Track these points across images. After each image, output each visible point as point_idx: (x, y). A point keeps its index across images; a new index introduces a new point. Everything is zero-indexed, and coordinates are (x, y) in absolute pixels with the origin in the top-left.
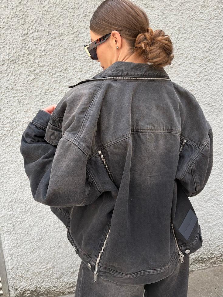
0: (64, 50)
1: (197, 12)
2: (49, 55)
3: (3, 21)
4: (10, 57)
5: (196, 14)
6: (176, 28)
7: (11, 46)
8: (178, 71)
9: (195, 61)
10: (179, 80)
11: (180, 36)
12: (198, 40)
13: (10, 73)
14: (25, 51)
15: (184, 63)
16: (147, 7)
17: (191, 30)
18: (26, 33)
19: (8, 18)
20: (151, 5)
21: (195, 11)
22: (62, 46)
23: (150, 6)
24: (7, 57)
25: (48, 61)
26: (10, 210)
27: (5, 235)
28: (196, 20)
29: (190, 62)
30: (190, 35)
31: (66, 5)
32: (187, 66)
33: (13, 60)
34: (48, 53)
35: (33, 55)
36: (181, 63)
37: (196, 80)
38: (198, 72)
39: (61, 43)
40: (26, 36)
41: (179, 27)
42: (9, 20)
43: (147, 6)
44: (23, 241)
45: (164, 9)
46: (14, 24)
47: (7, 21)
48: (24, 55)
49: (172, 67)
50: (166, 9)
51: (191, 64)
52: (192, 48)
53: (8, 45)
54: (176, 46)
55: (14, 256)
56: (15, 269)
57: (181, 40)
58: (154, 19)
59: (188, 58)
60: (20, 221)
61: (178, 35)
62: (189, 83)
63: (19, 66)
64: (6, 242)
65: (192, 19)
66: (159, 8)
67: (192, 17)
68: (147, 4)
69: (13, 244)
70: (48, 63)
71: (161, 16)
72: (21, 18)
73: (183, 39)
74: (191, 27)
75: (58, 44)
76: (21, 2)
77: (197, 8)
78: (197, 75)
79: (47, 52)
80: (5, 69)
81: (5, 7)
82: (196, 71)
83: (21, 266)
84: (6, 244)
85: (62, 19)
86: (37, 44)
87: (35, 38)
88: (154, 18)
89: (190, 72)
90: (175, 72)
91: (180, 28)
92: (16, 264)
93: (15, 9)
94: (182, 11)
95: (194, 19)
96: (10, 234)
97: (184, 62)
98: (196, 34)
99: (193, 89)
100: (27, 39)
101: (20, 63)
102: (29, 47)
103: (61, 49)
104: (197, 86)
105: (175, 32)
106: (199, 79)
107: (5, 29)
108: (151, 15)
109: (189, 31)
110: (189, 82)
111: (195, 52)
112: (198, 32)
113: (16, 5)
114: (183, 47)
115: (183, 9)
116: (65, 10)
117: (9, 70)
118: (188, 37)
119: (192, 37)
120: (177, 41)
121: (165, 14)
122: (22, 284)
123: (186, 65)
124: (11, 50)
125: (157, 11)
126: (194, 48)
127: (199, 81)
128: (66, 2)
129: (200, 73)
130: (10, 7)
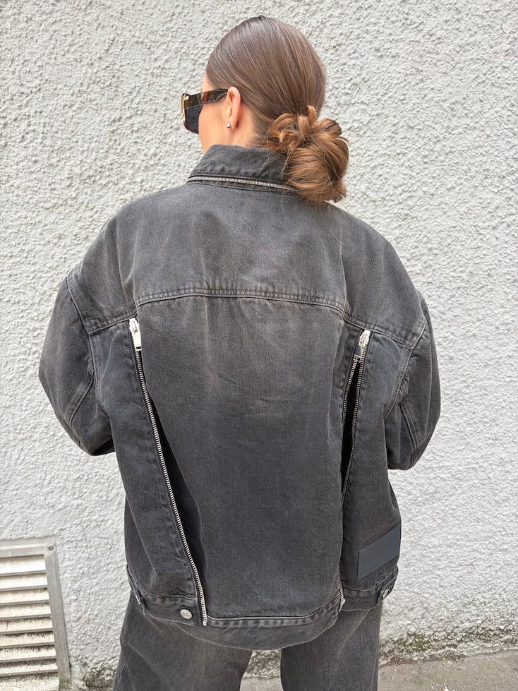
0: (195, 155)
1: (497, 67)
2: (164, 165)
3: (71, 92)
4: (84, 168)
5: (493, 72)
6: (446, 105)
7: (86, 145)
8: (446, 204)
9: (488, 180)
10: (449, 223)
11: (455, 122)
12: (495, 132)
13: (82, 203)
14: (114, 157)
15: (461, 186)
16: (381, 56)
17: (480, 109)
18: (118, 117)
19: (82, 84)
20: (390, 51)
21: (491, 65)
22: (192, 145)
23: (388, 54)
24: (77, 170)
25: (162, 178)
26: (76, 496)
27: (66, 547)
28: (493, 85)
29: (475, 182)
30: (477, 120)
31: (203, 54)
32: (468, 193)
33: (90, 177)
34: (163, 162)
35: (131, 166)
36: (455, 185)
37: (486, 224)
38: (493, 206)
39: (189, 139)
40: (118, 123)
41: (454, 101)
42: (84, 88)
43: (380, 54)
44: (102, 564)
45: (419, 60)
46: (93, 96)
47: (79, 91)
48: (113, 167)
49: (433, 195)
50: (425, 59)
51: (476, 187)
52: (481, 150)
53: (79, 144)
54: (444, 146)
55: (82, 594)
56: (82, 621)
57: (456, 132)
58: (396, 85)
59: (469, 174)
60: (96, 520)
61: (450, 119)
62: (470, 232)
63: (101, 189)
64: (67, 563)
65: (484, 81)
66: (407, 59)
67: (483, 79)
68: (381, 50)
69: (81, 568)
70: (161, 183)
71: (412, 77)
72: (107, 83)
73: (461, 130)
74: (481, 101)
75: (183, 141)
76: (108, 50)
77: (496, 58)
78: (489, 212)
79: (159, 159)
80: (74, 196)
81: (76, 60)
82: (489, 203)
83: (97, 615)
84: (67, 567)
85: (193, 86)
86: (139, 141)
87: (135, 129)
88: (396, 82)
89: (475, 206)
90: (439, 205)
91: (454, 103)
92: (86, 612)
93: (96, 64)
94: (461, 65)
95: (487, 84)
96: (76, 547)
97: (462, 184)
98: (492, 117)
99: (480, 244)
100: (119, 131)
101: (104, 182)
102: (123, 148)
103: (189, 153)
104: (487, 239)
105: (443, 114)
106: (493, 224)
107: (74, 108)
108: (389, 75)
109: (476, 112)
110: (470, 229)
111: (488, 159)
112: (497, 112)
113: (98, 56)
114: (459, 148)
115: (463, 59)
116: (201, 66)
117: (81, 199)
118: (471, 125)
119: (483, 124)
120: (447, 134)
121: (422, 71)
122: (96, 653)
123: (465, 189)
124: (85, 154)
125: (402, 66)
126: (486, 149)
127: (494, 228)
128: (203, 48)
129: (497, 207)
130: (85, 62)
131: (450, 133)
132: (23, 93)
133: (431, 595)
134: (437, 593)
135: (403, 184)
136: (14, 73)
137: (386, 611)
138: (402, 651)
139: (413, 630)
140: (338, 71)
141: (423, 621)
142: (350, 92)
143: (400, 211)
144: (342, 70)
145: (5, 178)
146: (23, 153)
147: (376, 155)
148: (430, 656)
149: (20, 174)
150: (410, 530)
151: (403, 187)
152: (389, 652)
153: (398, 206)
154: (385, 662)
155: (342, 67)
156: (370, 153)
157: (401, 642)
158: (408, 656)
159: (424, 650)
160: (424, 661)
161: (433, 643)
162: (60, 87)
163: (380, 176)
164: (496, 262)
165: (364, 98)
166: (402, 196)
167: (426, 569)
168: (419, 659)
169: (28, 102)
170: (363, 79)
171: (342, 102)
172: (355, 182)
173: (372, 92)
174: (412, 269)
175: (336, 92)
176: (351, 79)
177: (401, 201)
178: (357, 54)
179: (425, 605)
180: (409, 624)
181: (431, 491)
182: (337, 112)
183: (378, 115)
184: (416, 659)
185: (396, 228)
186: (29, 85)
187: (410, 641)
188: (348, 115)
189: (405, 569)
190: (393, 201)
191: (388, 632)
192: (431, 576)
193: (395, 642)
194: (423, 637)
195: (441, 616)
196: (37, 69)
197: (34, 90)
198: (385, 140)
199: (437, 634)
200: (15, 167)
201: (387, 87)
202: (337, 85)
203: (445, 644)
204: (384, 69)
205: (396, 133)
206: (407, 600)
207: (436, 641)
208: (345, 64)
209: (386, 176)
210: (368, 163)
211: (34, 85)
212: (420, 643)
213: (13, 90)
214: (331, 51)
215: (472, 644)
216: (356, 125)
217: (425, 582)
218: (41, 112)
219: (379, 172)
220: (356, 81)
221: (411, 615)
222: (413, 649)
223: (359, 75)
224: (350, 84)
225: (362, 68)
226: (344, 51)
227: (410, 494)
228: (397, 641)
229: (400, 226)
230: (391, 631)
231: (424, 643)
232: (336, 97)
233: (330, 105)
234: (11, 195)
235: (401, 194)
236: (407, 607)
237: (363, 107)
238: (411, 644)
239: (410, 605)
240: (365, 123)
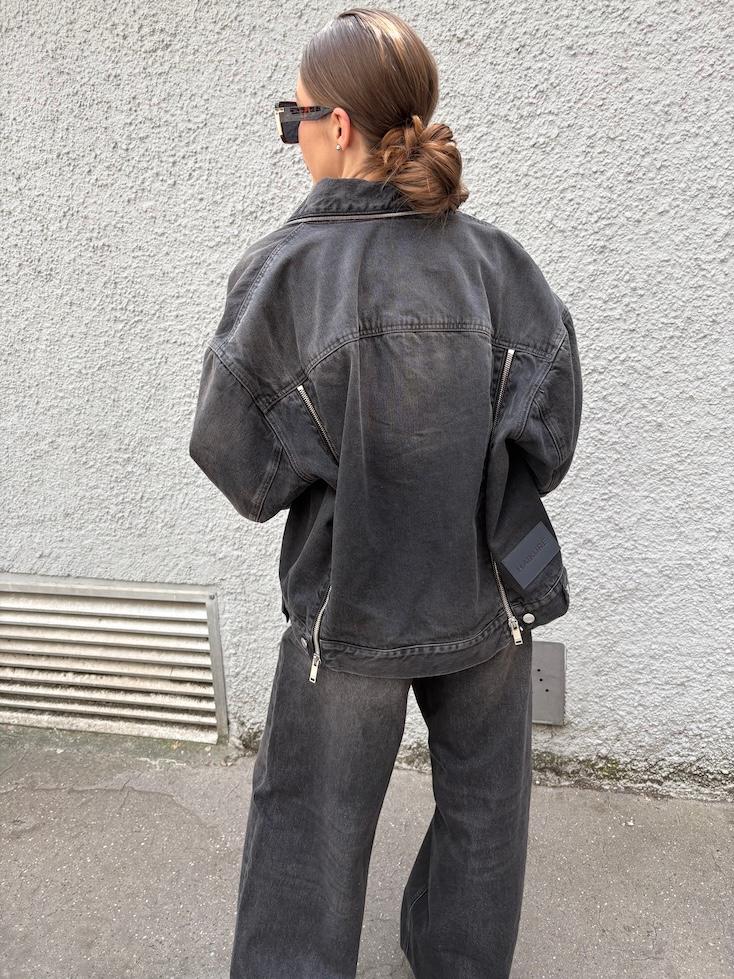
1: (729, 55)
3: (235, 125)
4: (246, 205)
5: (724, 61)
6: (657, 108)
7: (248, 180)
8: (656, 232)
9: (715, 200)
10: (660, 256)
11: (670, 128)
12: (726, 138)
13: (244, 240)
14: (276, 191)
15: (676, 209)
16: (575, 54)
17: (705, 111)
18: (279, 148)
19: (245, 115)
20: (586, 47)
21: (721, 53)
23: (582, 51)
24: (239, 207)
28: (723, 78)
29: (697, 203)
30: (700, 124)
32: (686, 218)
33: (251, 213)
35: (292, 200)
36: (668, 208)
37: (711, 257)
38: (720, 233)
40: (279, 155)
41: (668, 102)
42: (247, 120)
43: (573, 52)
45: (623, 55)
46: (256, 128)
47: (243, 123)
48: (274, 201)
49: (639, 221)
50: (630, 54)
51: (698, 209)
52: (705, 163)
53: (242, 179)
54: (655, 159)
57: (672, 141)
58: (592, 88)
59: (689, 194)
60: (254, 574)
61: (663, 125)
62: (689, 267)
63: (262, 226)
64: (226, 615)
65: (710, 75)
66: (608, 55)
67: (709, 73)
71: (613, 77)
72: (270, 113)
73: (678, 138)
74: (707, 100)
76: (271, 77)
77: (728, 42)
78: (715, 241)
80: (236, 233)
81: (240, 90)
82: (715, 230)
84: (227, 619)
86: (301, 172)
87: (296, 160)
88: (592, 84)
89: (695, 234)
90: (647, 234)
91: (669, 105)
92: (244, 669)
93: (259, 93)
94: (678, 57)
95: (716, 77)
96: (235, 599)
97: (678, 206)
98: (721, 120)
99: (701, 283)
100: (281, 163)
101: (265, 218)
102: (284, 181)
104: (713, 276)
105: (654, 119)
106: (721, 256)
107: (237, 142)
108: (585, 76)
109: (698, 114)
110: (689, 263)
111: (715, 173)
112: (728, 113)
113: (261, 84)
114: (675, 161)
115: (682, 48)
117: (243, 236)
118: (693, 130)
119: (708, 129)
120: (659, 144)
121: (626, 68)
123: (683, 213)
124: (248, 189)
125: (602, 64)
126: (712, 161)
127: (722, 261)
129: (727, 235)
130: (249, 91)
131: (663, 143)
132: (190, 129)
133: (629, 713)
134: (636, 712)
135: (600, 209)
136: (182, 108)
137: (570, 723)
138: (590, 775)
139: (604, 751)
140: (520, 77)
141: (618, 744)
142: (535, 101)
143: (595, 242)
144: (526, 75)
145: (174, 218)
146: (190, 192)
147: (565, 175)
148: (626, 788)
149: (188, 213)
150: (602, 631)
151: (599, 214)
152: (573, 772)
153: (592, 237)
154: (567, 783)
155: (525, 72)
156: (558, 173)
157: (587, 762)
158: (598, 782)
159: (618, 779)
160: (616, 791)
161: (631, 773)
162: (224, 120)
163: (571, 200)
164: (724, 305)
165: (552, 108)
166: (598, 224)
167: (622, 681)
168: (610, 789)
169: (195, 138)
170: (552, 84)
171: (525, 113)
172: (540, 209)
173: (562, 99)
174: (610, 313)
175: (517, 103)
176: (536, 86)
177: (596, 230)
178: (544, 55)
179: (621, 725)
180: (600, 745)
181: (631, 587)
182: (518, 126)
183: (569, 126)
184: (607, 787)
185: (590, 263)
186: (196, 120)
187: (601, 765)
188: (532, 129)
189: (595, 678)
190: (586, 230)
191: (572, 749)
192: (628, 691)
193: (580, 762)
194: (617, 763)
195: (640, 741)
196: (203, 103)
197: (201, 125)
198: (578, 156)
199: (635, 763)
200: (183, 206)
201: (581, 91)
202: (519, 95)
203: (646, 777)
204: (578, 70)
205: (592, 147)
206: (597, 714)
207: (634, 771)
208: (530, 68)
209: (578, 200)
210: (556, 186)
211: (199, 120)
212: (614, 771)
213: (182, 126)
214: (513, 55)
215: (683, 785)
216: (541, 140)
217: (621, 696)
218: (207, 148)
219: (569, 195)
220: (540, 87)
221: (602, 733)
222: (605, 776)
223: (546, 79)
224: (535, 92)
225: (550, 71)
226: (528, 53)
227: (603, 587)
228: (584, 761)
229: (595, 260)
230: (577, 749)
231: (619, 771)
232: (518, 109)
233: (511, 119)
234: (179, 234)
235: (596, 222)
236: (597, 724)
237: (551, 118)
238: (601, 769)
239: (601, 721)
240: (553, 136)
